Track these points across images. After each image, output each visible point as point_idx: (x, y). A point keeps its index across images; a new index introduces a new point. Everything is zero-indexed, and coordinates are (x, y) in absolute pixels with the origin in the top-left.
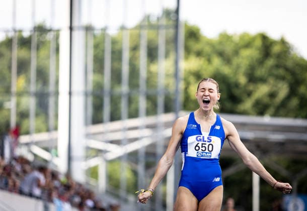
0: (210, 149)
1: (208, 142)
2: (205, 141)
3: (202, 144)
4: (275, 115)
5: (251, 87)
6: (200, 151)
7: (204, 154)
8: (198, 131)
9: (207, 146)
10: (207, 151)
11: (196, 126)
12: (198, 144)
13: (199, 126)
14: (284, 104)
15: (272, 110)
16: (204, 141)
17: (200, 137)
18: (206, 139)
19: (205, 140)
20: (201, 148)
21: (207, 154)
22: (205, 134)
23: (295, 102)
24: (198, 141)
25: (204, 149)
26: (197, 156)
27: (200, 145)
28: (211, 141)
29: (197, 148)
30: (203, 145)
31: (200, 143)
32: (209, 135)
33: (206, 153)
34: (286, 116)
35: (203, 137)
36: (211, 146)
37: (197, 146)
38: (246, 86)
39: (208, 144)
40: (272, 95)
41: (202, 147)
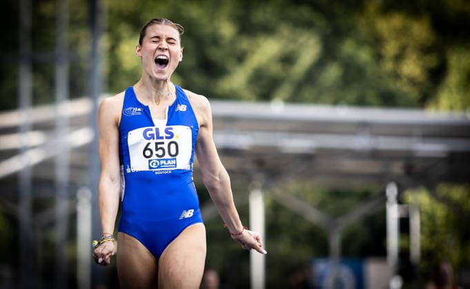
0: (173, 152)
1: (167, 138)
2: (162, 138)
3: (157, 144)
4: (294, 99)
5: (244, 44)
6: (154, 157)
7: (162, 162)
8: (146, 119)
9: (165, 146)
10: (167, 156)
11: (139, 110)
12: (149, 144)
13: (146, 110)
14: (310, 77)
15: (286, 90)
16: (159, 137)
17: (151, 130)
18: (162, 133)
19: (161, 135)
20: (155, 152)
21: (169, 162)
22: (160, 122)
23: (332, 73)
24: (148, 139)
25: (160, 153)
26: (150, 168)
27: (152, 147)
28: (172, 135)
29: (148, 153)
30: (159, 146)
31: (153, 143)
32: (167, 125)
33: (167, 160)
34: (316, 100)
35: (157, 129)
36: (173, 146)
37: (146, 149)
38: (233, 42)
39: (167, 142)
40: (287, 60)
41: (157, 149)
